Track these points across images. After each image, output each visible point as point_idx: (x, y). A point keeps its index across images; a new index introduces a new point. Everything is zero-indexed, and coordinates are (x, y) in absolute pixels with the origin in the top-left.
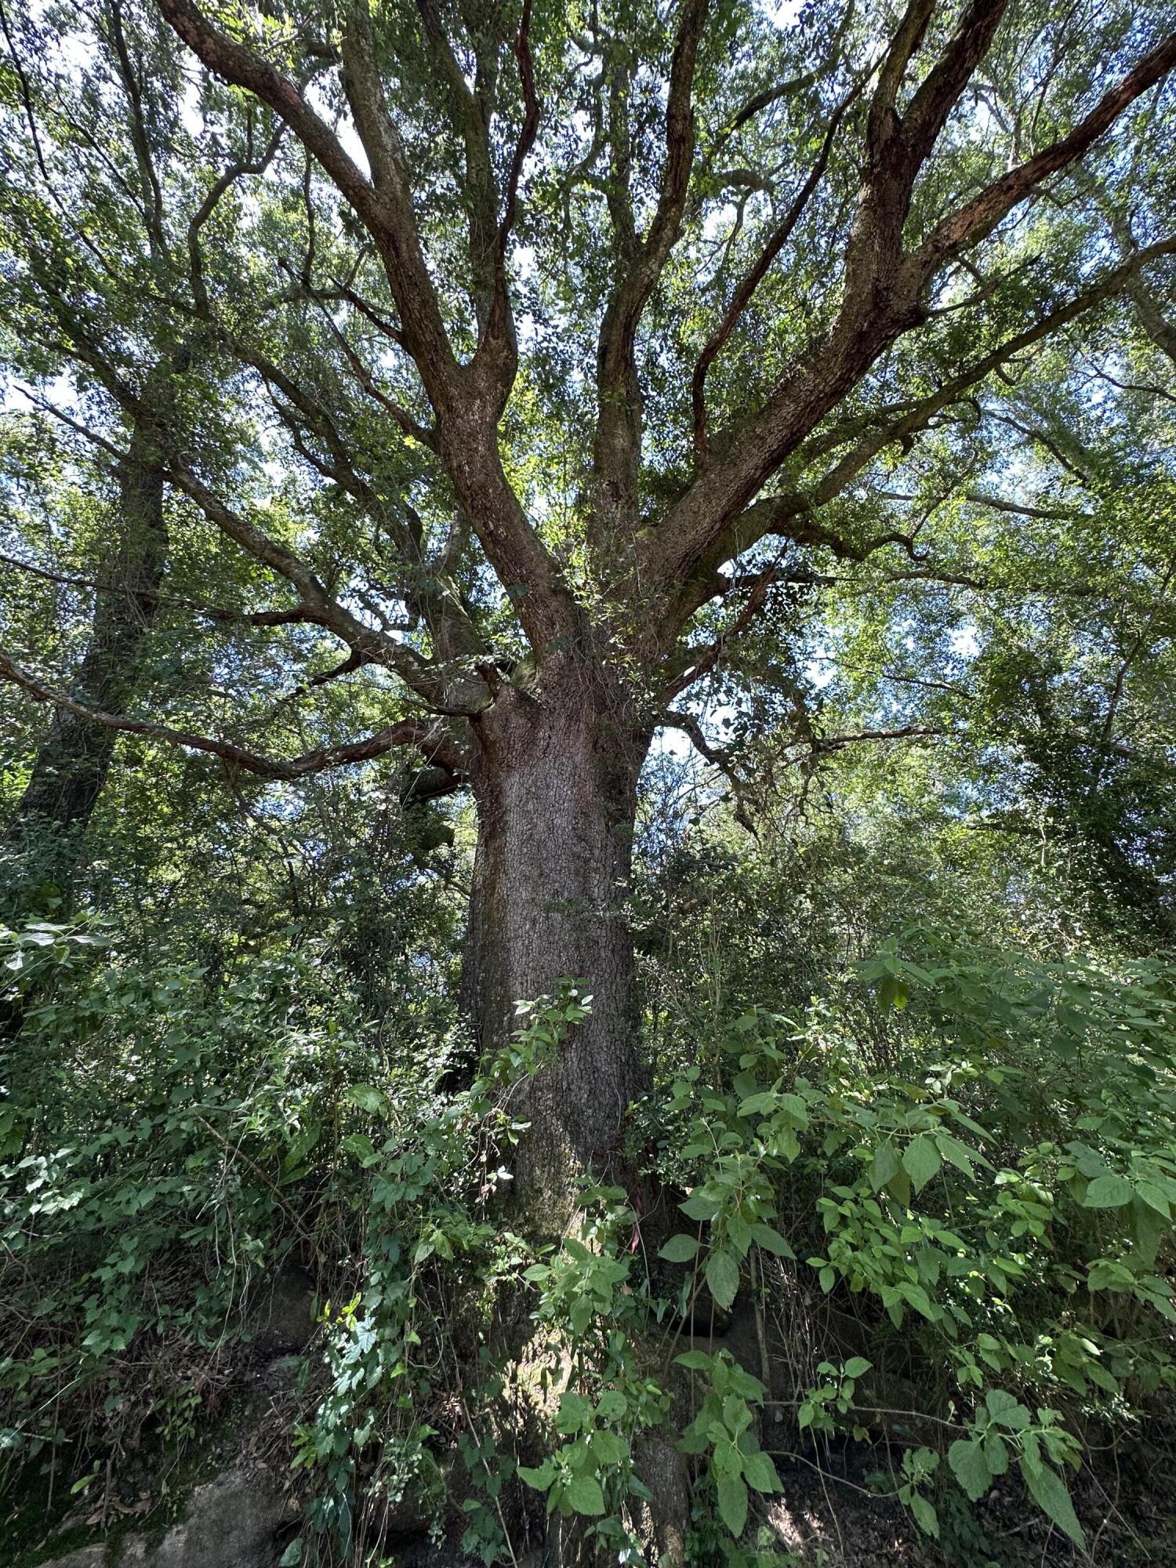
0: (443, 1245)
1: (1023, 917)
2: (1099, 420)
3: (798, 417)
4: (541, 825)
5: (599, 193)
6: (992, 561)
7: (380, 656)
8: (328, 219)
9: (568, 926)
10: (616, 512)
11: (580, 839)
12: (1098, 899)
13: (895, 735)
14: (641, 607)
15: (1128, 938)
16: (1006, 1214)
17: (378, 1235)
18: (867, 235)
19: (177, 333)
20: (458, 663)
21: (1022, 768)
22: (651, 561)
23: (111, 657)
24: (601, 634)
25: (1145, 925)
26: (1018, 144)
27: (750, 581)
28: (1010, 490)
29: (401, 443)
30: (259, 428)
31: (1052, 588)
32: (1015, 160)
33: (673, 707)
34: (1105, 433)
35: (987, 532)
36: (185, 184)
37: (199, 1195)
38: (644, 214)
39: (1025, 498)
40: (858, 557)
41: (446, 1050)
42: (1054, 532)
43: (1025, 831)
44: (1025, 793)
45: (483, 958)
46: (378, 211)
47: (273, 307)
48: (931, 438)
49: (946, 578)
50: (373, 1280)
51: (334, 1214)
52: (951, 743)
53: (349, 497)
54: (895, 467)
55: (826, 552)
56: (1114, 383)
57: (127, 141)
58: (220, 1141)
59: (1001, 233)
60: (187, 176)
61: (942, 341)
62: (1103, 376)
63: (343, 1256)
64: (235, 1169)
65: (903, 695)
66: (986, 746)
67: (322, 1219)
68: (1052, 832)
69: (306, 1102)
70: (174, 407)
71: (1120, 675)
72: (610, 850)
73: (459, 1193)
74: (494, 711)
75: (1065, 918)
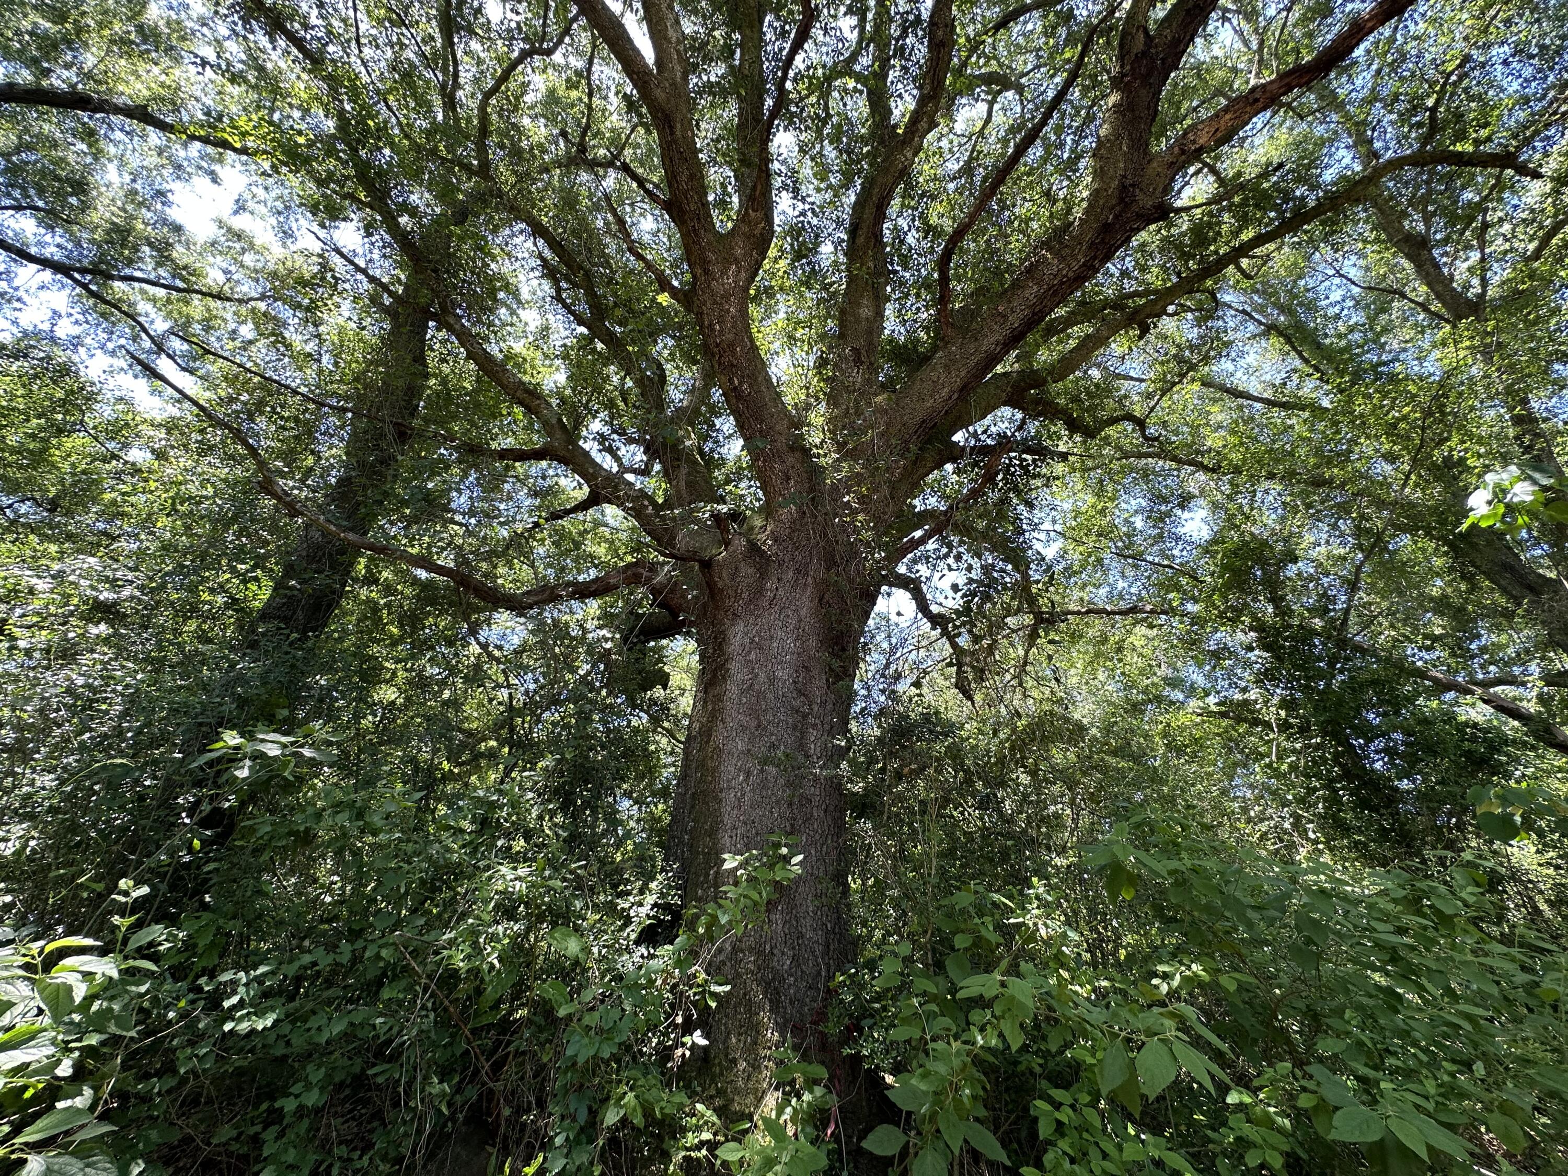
0: (634, 1110)
1: (1252, 813)
2: (1337, 317)
3: (1041, 298)
4: (762, 677)
5: (859, 86)
6: (1225, 446)
7: (618, 498)
8: (606, 98)
9: (781, 781)
10: (857, 377)
11: (800, 693)
12: (1333, 800)
13: (1120, 613)
14: (877, 468)
15: (1366, 845)
16: (1238, 1139)
17: (567, 1092)
18: (1116, 135)
19: (459, 190)
20: (692, 511)
21: (1252, 656)
22: (888, 425)
23: (363, 480)
24: (836, 491)
25: (1384, 834)
26: (1261, 61)
27: (984, 450)
28: (1245, 378)
29: (654, 300)
30: (522, 277)
31: (1289, 476)
32: (1257, 75)
33: (902, 569)
34: (1342, 329)
35: (1219, 418)
36: (480, 62)
37: (391, 1028)
38: (901, 107)
39: (1260, 387)
40: (1090, 433)
41: (650, 899)
42: (1289, 422)
43: (1256, 722)
44: (1256, 682)
45: (693, 807)
46: (659, 94)
47: (547, 170)
48: (1167, 324)
49: (1179, 461)
50: (558, 1141)
51: (522, 1064)
52: (1179, 626)
53: (600, 346)
54: (1130, 349)
55: (1060, 427)
56: (1353, 283)
57: (434, 23)
58: (417, 973)
59: (1244, 139)
60: (482, 55)
61: (1183, 234)
62: (1342, 276)
63: (528, 1111)
64: (430, 1005)
65: (1130, 573)
66: (1216, 630)
67: (510, 1069)
68: (1284, 726)
69: (506, 941)
70: (450, 255)
71: (1359, 568)
72: (829, 707)
73: (651, 1055)
74: (724, 559)
75: (1297, 818)
